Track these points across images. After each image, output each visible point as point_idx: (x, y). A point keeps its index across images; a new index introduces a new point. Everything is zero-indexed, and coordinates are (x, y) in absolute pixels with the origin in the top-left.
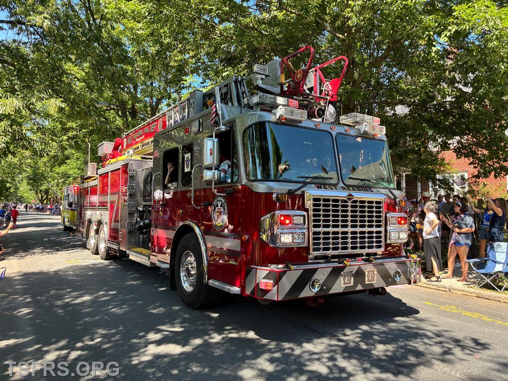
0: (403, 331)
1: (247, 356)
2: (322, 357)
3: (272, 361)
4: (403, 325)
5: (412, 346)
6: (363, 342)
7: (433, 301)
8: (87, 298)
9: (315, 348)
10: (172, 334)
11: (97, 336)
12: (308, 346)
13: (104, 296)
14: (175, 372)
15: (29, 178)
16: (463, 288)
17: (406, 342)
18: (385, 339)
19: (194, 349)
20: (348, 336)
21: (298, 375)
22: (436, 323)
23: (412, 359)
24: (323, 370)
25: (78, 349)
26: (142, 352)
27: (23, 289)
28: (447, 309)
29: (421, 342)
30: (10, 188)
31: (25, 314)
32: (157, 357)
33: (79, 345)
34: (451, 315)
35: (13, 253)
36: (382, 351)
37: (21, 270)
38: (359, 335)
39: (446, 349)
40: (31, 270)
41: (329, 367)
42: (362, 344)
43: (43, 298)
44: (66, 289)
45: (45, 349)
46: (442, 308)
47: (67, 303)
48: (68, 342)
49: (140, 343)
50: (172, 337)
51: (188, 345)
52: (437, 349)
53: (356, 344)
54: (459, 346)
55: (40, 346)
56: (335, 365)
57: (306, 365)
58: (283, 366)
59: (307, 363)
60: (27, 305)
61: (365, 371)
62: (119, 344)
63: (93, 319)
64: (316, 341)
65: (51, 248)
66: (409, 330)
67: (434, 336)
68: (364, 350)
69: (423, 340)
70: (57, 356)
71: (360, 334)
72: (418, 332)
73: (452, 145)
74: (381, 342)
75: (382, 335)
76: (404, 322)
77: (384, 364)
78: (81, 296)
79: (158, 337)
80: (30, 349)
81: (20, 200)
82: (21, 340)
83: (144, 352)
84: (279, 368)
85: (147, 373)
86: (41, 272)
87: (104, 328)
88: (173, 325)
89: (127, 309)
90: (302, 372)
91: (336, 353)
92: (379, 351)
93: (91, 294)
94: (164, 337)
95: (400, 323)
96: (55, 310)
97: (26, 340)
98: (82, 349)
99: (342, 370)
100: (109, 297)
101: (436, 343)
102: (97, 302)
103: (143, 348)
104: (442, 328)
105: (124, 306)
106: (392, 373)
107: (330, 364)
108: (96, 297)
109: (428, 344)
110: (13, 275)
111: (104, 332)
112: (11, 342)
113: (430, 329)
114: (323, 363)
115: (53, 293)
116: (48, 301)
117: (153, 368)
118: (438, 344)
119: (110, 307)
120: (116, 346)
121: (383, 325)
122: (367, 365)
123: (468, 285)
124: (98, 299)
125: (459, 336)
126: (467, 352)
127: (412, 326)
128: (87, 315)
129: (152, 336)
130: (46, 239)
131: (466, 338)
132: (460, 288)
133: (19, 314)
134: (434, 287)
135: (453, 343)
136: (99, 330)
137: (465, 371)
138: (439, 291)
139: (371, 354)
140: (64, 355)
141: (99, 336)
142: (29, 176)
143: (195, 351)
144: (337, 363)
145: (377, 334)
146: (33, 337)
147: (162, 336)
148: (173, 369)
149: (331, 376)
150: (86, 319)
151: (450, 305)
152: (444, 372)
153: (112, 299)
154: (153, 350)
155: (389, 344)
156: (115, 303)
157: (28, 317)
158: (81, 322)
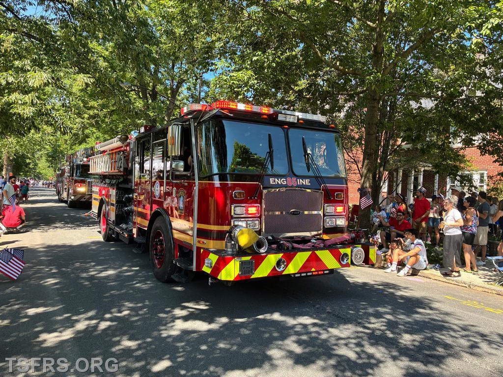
0: (428, 322)
1: (274, 337)
2: (350, 343)
3: (299, 342)
4: (427, 317)
5: (439, 338)
6: (389, 330)
7: (454, 296)
8: (111, 272)
9: (341, 333)
10: (197, 312)
11: (124, 308)
12: (334, 331)
13: (127, 271)
14: (204, 347)
15: (48, 155)
16: (483, 285)
17: (432, 333)
18: (411, 329)
19: (220, 327)
20: (373, 323)
21: (327, 359)
22: (460, 317)
23: (441, 351)
24: (352, 355)
25: (106, 320)
26: (169, 327)
27: (48, 260)
28: (469, 304)
29: (448, 334)
30: (29, 164)
31: (53, 284)
32: (185, 332)
33: (108, 316)
34: (474, 310)
35: (36, 226)
36: (410, 341)
37: (44, 242)
38: (384, 324)
39: (473, 343)
40: (54, 243)
41: (357, 353)
42: (388, 332)
43: (68, 270)
44: (90, 262)
45: (75, 318)
46: (464, 303)
47: (93, 276)
48: (97, 313)
49: (167, 317)
50: (198, 314)
51: (214, 323)
52: (464, 343)
53: (382, 333)
54: (486, 340)
55: (69, 315)
56: (363, 351)
57: (334, 350)
58: (311, 349)
59: (335, 347)
60: (53, 276)
61: (394, 358)
62: (146, 317)
63: (119, 293)
64: (342, 327)
65: (72, 223)
66: (434, 322)
67: (459, 329)
68: (391, 338)
69: (449, 333)
70: (86, 325)
71: (385, 322)
72: (443, 325)
73: (476, 141)
74: (407, 332)
75: (408, 325)
76: (429, 314)
77: (412, 353)
78: (106, 270)
79: (184, 313)
80: (59, 318)
81: (38, 177)
82: (50, 309)
83: (172, 326)
84: (307, 350)
85: (177, 346)
86: (65, 245)
87: (131, 301)
88: (197, 303)
89: (152, 285)
90: (330, 356)
91: (363, 340)
92: (406, 341)
93: (115, 269)
94: (190, 314)
95: (424, 315)
96: (82, 281)
97: (56, 308)
98: (110, 320)
99: (371, 356)
100: (132, 273)
101: (462, 336)
102: (121, 276)
103: (170, 323)
104: (466, 323)
105: (149, 282)
106: (422, 362)
107: (358, 349)
108: (120, 272)
109: (455, 337)
110: (37, 247)
111: (131, 305)
112: (41, 310)
113: (456, 323)
114: (351, 349)
115: (78, 265)
116: (73, 273)
117: (182, 342)
118: (465, 338)
119: (135, 282)
120: (143, 319)
121: (408, 316)
122: (395, 353)
123: (488, 282)
124: (122, 274)
125: (486, 331)
126: (495, 346)
127: (437, 318)
128: (113, 288)
129: (178, 312)
130: (66, 215)
131: (492, 333)
132: (480, 285)
133: (46, 284)
134: (453, 283)
135: (480, 338)
136: (126, 303)
137: (495, 364)
138: (459, 287)
139: (399, 342)
140: (93, 325)
141: (126, 308)
142: (48, 153)
143: (221, 329)
144: (365, 349)
145: (403, 323)
146: (61, 306)
147: (188, 313)
148: (202, 344)
149: (360, 361)
150: (112, 292)
151: (472, 300)
152: (474, 365)
153: (136, 274)
154: (180, 325)
155: (415, 334)
156: (139, 279)
157: (55, 287)
158: (107, 295)
